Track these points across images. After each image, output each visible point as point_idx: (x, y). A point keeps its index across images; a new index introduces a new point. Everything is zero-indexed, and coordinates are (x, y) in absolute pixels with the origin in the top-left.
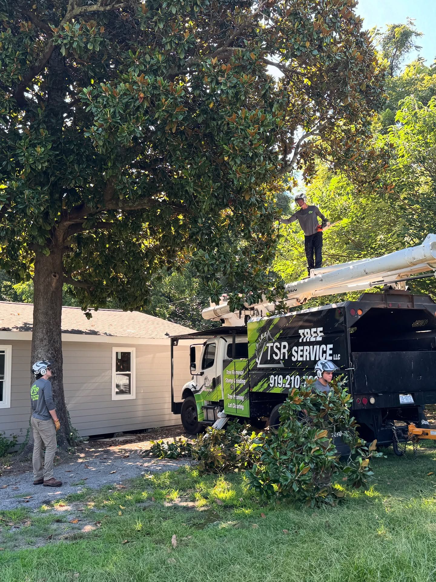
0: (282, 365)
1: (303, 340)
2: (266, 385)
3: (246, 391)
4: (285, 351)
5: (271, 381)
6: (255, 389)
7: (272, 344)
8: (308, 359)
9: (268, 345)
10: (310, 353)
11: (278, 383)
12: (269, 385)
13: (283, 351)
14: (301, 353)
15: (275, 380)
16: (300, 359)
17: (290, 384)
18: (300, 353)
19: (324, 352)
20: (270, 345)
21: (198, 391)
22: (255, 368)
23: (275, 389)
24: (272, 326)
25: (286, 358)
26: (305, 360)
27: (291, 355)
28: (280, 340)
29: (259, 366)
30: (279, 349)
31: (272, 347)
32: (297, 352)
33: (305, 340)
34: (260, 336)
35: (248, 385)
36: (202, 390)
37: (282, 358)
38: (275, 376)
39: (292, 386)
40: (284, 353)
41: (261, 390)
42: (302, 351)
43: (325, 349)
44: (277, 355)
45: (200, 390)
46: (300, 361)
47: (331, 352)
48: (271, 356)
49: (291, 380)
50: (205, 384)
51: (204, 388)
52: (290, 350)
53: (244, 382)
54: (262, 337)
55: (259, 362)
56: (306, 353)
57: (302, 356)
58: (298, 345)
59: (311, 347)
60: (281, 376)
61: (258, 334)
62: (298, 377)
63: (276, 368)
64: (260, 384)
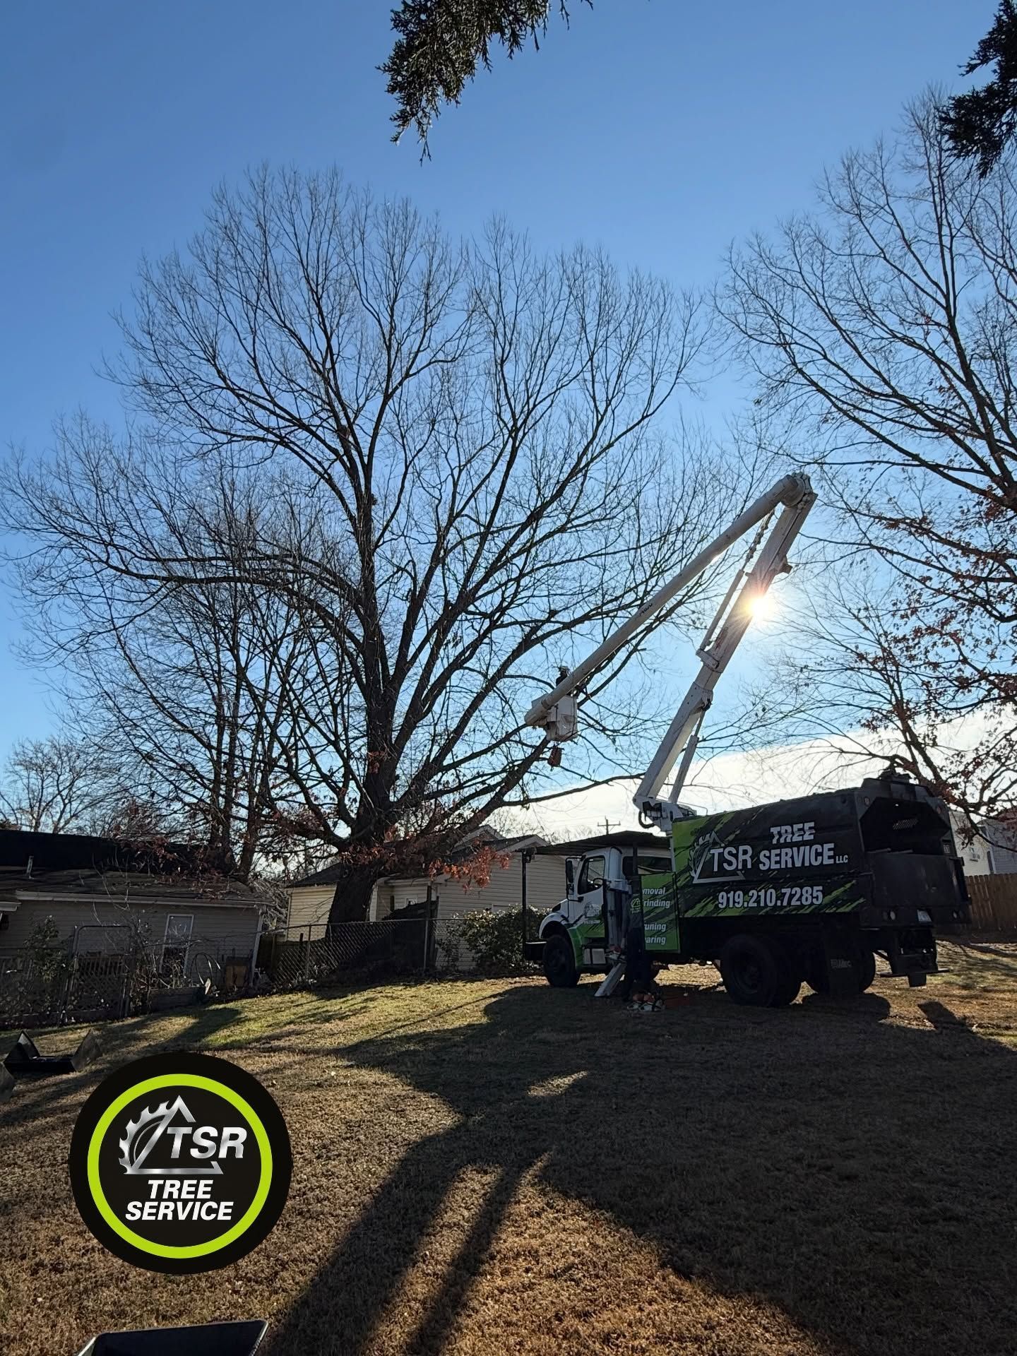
0: (741, 877)
1: (778, 840)
2: (711, 907)
3: (672, 916)
4: (747, 857)
5: (720, 900)
6: (689, 914)
7: (721, 850)
8: (790, 865)
9: (712, 851)
10: (792, 857)
11: (734, 902)
12: (717, 906)
13: (741, 857)
14: (778, 858)
15: (728, 899)
16: (774, 866)
17: (758, 901)
18: (774, 859)
19: (818, 854)
20: (716, 852)
21: (572, 925)
22: (689, 884)
23: (728, 910)
24: (719, 826)
25: (749, 866)
26: (783, 866)
27: (757, 863)
28: (735, 843)
29: (696, 881)
30: (736, 856)
31: (721, 855)
32: (769, 858)
33: (782, 841)
34: (697, 840)
35: (675, 907)
36: (579, 923)
37: (740, 867)
38: (728, 892)
39: (762, 904)
40: (745, 862)
41: (702, 915)
42: (779, 855)
43: (820, 850)
44: (730, 863)
45: (575, 922)
46: (774, 870)
47: (831, 853)
48: (720, 866)
49: (759, 896)
50: (585, 914)
51: (583, 920)
52: (755, 856)
53: (668, 904)
54: (701, 841)
55: (696, 876)
56: (784, 858)
57: (778, 862)
58: (770, 848)
59: (795, 849)
60: (741, 893)
61: (693, 838)
62: (773, 891)
63: (728, 882)
64: (699, 906)
